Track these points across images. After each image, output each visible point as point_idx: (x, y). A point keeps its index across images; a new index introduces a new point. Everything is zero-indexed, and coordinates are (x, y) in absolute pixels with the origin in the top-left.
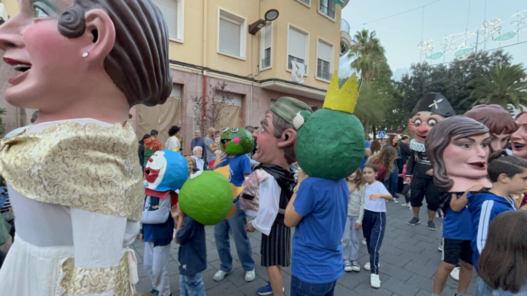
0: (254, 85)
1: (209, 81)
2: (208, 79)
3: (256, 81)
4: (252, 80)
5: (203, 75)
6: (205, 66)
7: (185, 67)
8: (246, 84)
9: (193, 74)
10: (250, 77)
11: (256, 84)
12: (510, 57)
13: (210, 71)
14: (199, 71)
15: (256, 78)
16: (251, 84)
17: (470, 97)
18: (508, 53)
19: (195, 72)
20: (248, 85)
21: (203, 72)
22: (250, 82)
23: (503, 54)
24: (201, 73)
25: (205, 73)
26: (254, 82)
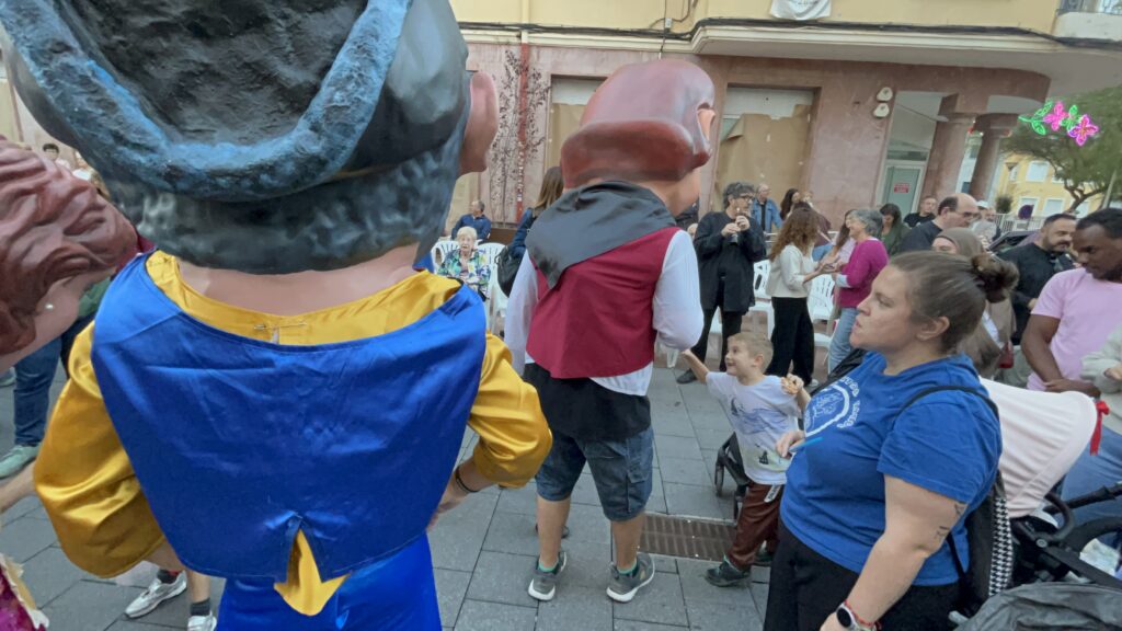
0: (667, 48)
1: (538, 57)
2: (534, 52)
3: (677, 37)
4: (667, 34)
5: (521, 44)
6: (525, 21)
7: (479, 32)
8: (643, 51)
9: (500, 44)
10: (660, 27)
11: (672, 45)
13: (538, 32)
14: (511, 37)
15: (677, 30)
16: (659, 47)
19: (502, 40)
20: (651, 52)
21: (519, 37)
22: (653, 44)
24: (515, 40)
25: (526, 37)
26: (667, 41)
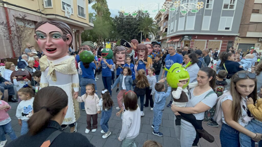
0: (42, 16)
1: (10, 12)
2: (8, 10)
3: (43, 14)
4: (40, 13)
5: (4, 7)
10: (39, 11)
12: (149, 14)
13: (9, 5)
15: (42, 12)
16: (40, 15)
17: (138, 29)
18: (149, 13)
20: (38, 16)
21: (3, 5)
23: (148, 12)
25: (5, 5)
26: (42, 15)
